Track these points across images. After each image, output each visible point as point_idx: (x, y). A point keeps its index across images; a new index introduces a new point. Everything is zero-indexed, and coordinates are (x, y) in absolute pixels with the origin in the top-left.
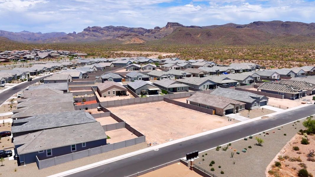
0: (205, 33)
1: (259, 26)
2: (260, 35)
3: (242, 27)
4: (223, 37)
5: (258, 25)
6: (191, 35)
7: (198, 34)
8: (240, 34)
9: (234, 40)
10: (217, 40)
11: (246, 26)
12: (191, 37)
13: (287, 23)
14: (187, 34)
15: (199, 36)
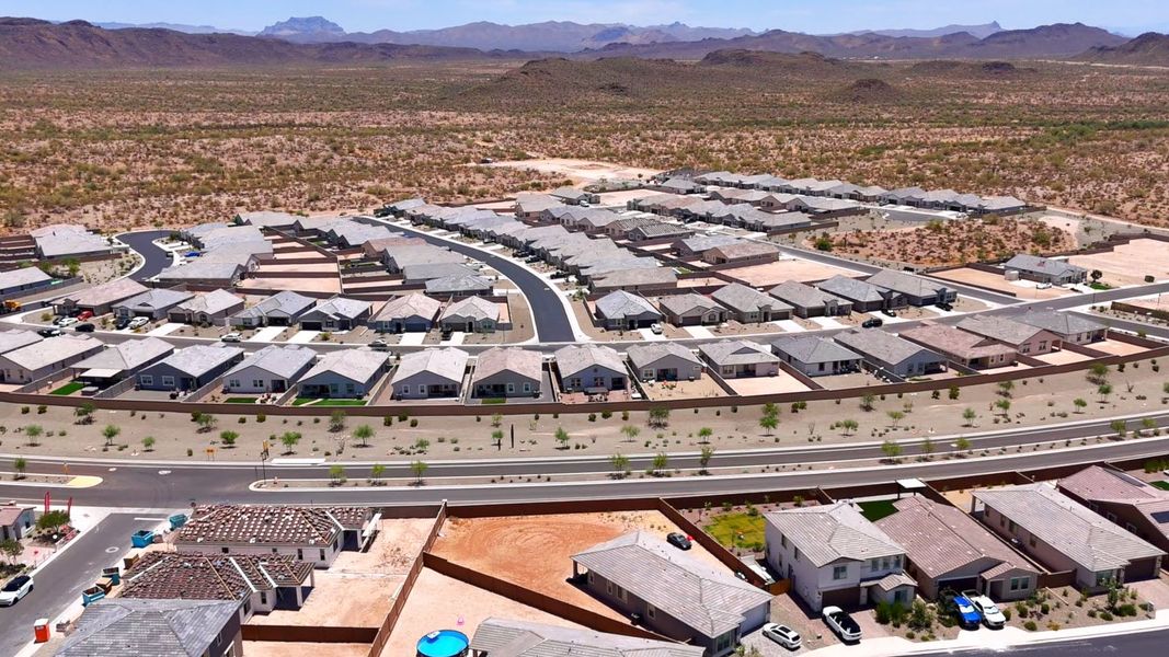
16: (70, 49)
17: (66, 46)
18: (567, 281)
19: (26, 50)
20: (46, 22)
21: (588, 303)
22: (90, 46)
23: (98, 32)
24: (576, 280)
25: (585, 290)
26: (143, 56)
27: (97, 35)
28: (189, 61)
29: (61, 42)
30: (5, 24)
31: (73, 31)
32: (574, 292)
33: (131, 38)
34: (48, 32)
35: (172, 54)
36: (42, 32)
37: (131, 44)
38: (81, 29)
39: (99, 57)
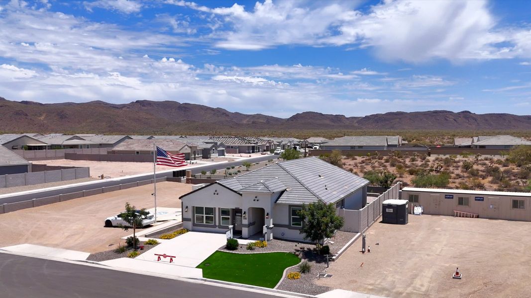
0: (54, 113)
1: (146, 108)
2: (150, 120)
3: (118, 108)
4: (88, 121)
5: (144, 106)
6: (26, 115)
7: (41, 115)
8: (118, 116)
9: (109, 126)
10: (80, 126)
11: (124, 106)
12: (26, 118)
13: (186, 106)
14: (17, 113)
15: (42, 118)
16: (458, 123)
19: (439, 124)
20: (452, 112)
22: (467, 121)
26: (491, 125)
27: (471, 117)
28: (513, 127)
29: (455, 120)
30: (434, 113)
31: (462, 116)
33: (488, 118)
34: (451, 116)
35: (505, 124)
36: (448, 116)
37: (487, 120)
38: (466, 114)
39: (470, 126)
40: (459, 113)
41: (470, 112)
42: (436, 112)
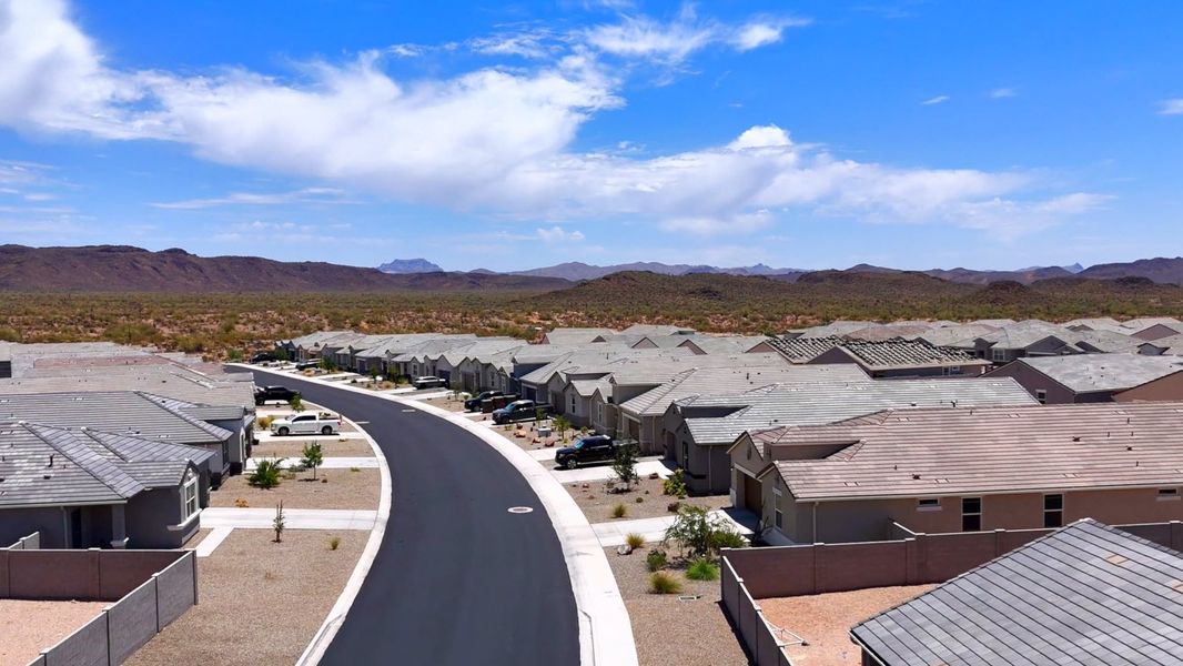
16: (163, 275)
17: (159, 272)
18: (627, 476)
19: (119, 275)
20: (144, 250)
21: (773, 614)
22: (183, 272)
23: (193, 260)
24: (664, 472)
25: (718, 515)
26: (234, 282)
27: (190, 262)
28: (279, 287)
29: (155, 269)
30: (102, 251)
31: (169, 259)
32: (654, 528)
33: (225, 266)
34: (144, 259)
35: (262, 279)
36: (137, 258)
37: (223, 270)
38: (176, 256)
39: (190, 282)
40: (161, 254)
41: (185, 252)
42: (107, 249)
